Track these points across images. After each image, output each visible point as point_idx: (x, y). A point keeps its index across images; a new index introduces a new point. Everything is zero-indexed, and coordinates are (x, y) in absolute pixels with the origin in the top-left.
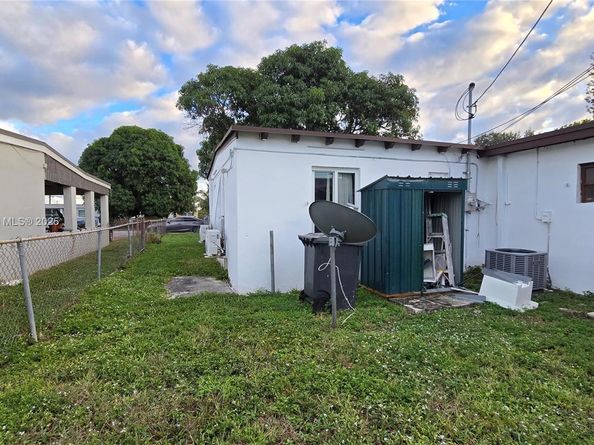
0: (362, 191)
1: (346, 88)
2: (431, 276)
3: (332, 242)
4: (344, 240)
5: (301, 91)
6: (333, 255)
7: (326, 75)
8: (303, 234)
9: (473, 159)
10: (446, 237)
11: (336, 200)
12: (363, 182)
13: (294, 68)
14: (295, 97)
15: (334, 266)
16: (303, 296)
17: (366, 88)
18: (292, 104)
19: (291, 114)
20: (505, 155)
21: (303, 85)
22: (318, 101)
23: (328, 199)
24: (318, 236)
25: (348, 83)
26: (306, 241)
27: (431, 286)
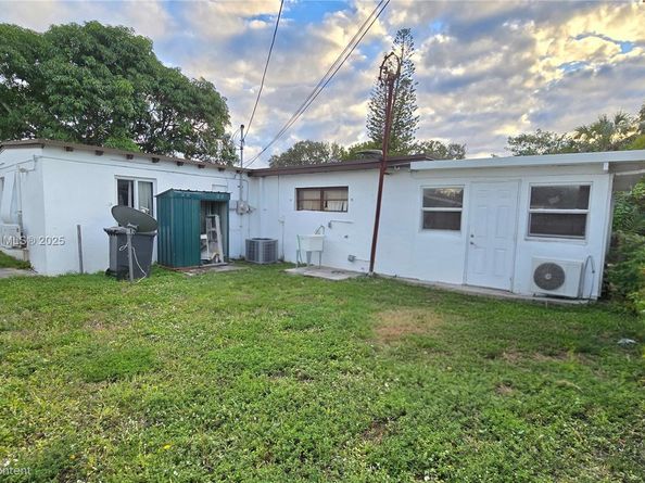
0: (157, 196)
1: (156, 84)
2: (206, 255)
3: (128, 231)
4: (138, 230)
5: (105, 78)
6: (129, 240)
7: (134, 66)
8: (108, 227)
9: (245, 177)
10: (218, 230)
11: (136, 208)
12: (159, 189)
13: (96, 50)
14: (98, 83)
15: (130, 247)
16: (109, 272)
17: (177, 88)
18: (94, 91)
19: (92, 100)
20: (264, 177)
21: (107, 71)
22: (125, 93)
23: (130, 206)
24: (120, 228)
25: (159, 79)
26: (110, 233)
27: (207, 262)
